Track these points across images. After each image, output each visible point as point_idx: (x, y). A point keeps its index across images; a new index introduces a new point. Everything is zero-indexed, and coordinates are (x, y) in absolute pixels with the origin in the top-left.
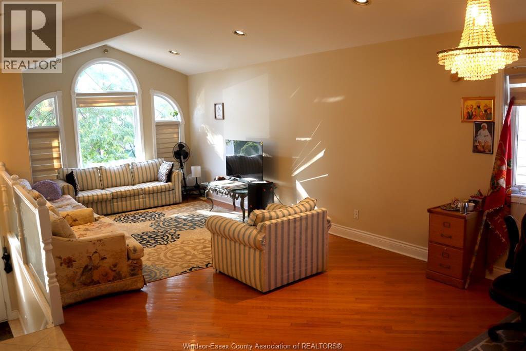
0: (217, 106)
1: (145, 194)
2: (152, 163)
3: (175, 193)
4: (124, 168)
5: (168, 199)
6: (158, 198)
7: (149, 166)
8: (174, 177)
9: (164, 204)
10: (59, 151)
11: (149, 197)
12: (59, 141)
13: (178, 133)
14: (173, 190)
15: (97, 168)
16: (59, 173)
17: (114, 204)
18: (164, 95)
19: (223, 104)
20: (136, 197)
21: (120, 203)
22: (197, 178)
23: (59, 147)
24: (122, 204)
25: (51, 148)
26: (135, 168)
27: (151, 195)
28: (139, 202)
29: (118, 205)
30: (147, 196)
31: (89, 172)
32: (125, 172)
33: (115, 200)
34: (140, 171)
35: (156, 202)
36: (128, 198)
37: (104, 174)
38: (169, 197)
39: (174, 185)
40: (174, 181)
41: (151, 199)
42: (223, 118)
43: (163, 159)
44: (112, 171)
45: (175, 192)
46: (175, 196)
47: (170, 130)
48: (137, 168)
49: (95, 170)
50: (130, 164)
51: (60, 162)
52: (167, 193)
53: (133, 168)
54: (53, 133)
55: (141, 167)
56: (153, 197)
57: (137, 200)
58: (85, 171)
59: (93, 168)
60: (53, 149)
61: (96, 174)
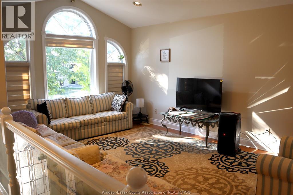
0: (163, 52)
1: (106, 122)
2: (106, 96)
3: (128, 121)
4: (85, 100)
5: (123, 126)
6: (115, 125)
7: (105, 98)
8: (128, 107)
9: (120, 129)
10: (29, 84)
11: (109, 125)
12: (28, 74)
13: (123, 73)
14: (127, 118)
15: (63, 99)
16: (29, 103)
17: (82, 131)
18: (112, 41)
19: (170, 50)
20: (100, 125)
21: (86, 130)
22: (140, 108)
23: (28, 80)
24: (88, 131)
25: (21, 80)
26: (94, 99)
27: (111, 123)
28: (101, 128)
29: (84, 132)
30: (108, 123)
31: (57, 102)
32: (86, 103)
33: (82, 128)
34: (98, 102)
35: (114, 128)
36: (93, 126)
37: (69, 104)
38: (124, 123)
39: (128, 114)
40: (128, 111)
41: (111, 126)
42: (170, 61)
43: (114, 93)
44: (76, 102)
45: (128, 119)
46: (128, 123)
47: (117, 70)
48: (96, 100)
49: (62, 101)
50: (90, 96)
51: (29, 93)
52: (122, 120)
53: (91, 100)
54: (24, 67)
55: (99, 99)
56: (112, 124)
57: (100, 127)
58: (53, 102)
59: (60, 99)
60: (24, 82)
61: (63, 104)
